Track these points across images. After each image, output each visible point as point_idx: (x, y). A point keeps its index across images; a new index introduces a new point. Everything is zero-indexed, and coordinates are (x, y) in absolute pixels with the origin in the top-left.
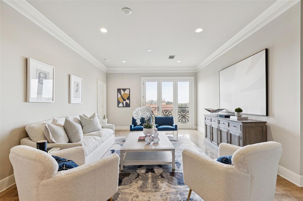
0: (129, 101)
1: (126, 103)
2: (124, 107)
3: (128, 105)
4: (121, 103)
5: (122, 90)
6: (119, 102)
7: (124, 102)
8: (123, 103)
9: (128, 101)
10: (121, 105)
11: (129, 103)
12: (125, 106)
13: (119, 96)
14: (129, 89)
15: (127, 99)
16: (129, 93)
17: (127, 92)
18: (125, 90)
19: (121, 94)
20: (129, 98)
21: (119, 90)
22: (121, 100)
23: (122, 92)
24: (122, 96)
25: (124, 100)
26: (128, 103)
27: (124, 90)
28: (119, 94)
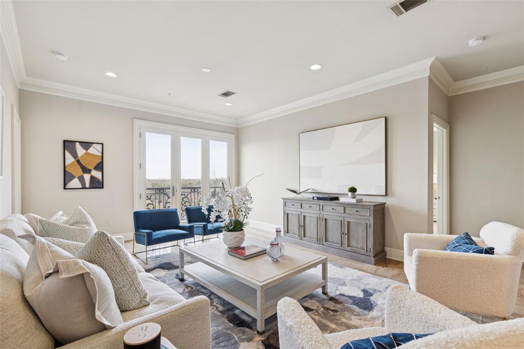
0: (101, 173)
1: (92, 178)
2: (84, 188)
3: (97, 184)
4: (73, 177)
5: (77, 144)
6: (67, 177)
7: (87, 177)
8: (82, 179)
9: (97, 174)
10: (75, 183)
11: (100, 178)
12: (88, 185)
13: (70, 159)
14: (102, 144)
15: (96, 168)
16: (101, 155)
17: (94, 150)
18: (90, 146)
19: (74, 154)
20: (100, 167)
21: (68, 145)
22: (78, 171)
23: (81, 151)
24: (78, 161)
25: (86, 170)
26: (98, 180)
27: (86, 145)
28: (67, 154)
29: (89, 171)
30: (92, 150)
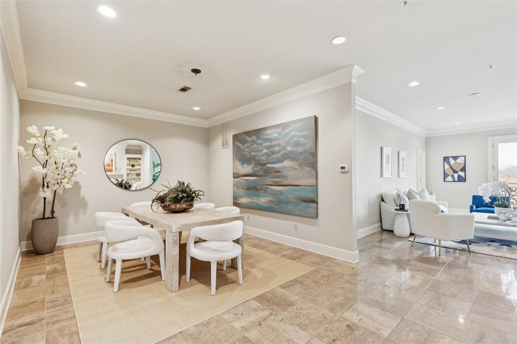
0: (464, 173)
1: (459, 176)
2: (454, 181)
3: (462, 179)
4: (449, 175)
5: (450, 158)
6: (445, 175)
7: (456, 175)
8: (453, 176)
9: (462, 174)
10: (449, 178)
11: (464, 176)
12: (456, 180)
13: (447, 166)
14: (465, 156)
15: (461, 170)
16: (464, 162)
17: (460, 161)
18: (457, 158)
19: (449, 164)
20: (463, 169)
21: (446, 159)
22: (450, 172)
23: (452, 161)
24: (451, 167)
25: (455, 172)
26: (462, 177)
27: (455, 158)
28: (445, 163)
29: (457, 172)
30: (458, 161)
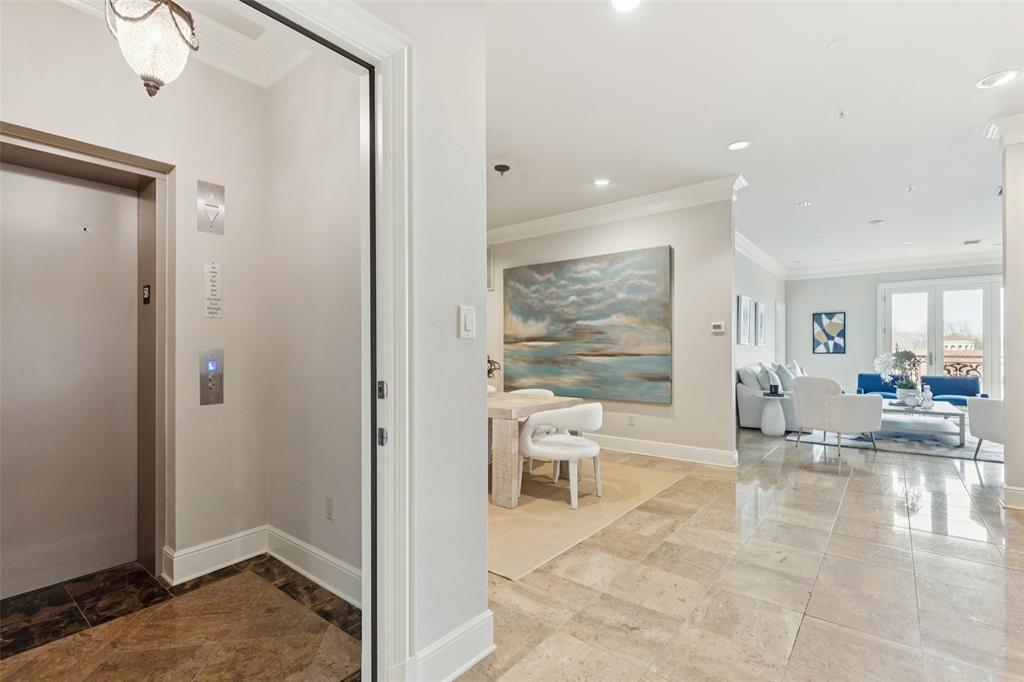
0: (843, 340)
1: (835, 344)
2: (828, 353)
3: (840, 350)
4: (820, 344)
5: (824, 316)
6: (816, 343)
7: (831, 343)
8: (826, 345)
9: (839, 341)
10: (821, 348)
11: (842, 344)
12: (831, 350)
13: (818, 329)
14: (845, 313)
15: (839, 335)
16: (843, 323)
17: (839, 319)
18: (834, 316)
19: (821, 325)
20: (842, 334)
21: (817, 317)
22: (822, 338)
23: (825, 321)
24: (824, 330)
25: (830, 337)
26: (840, 346)
27: (830, 315)
28: (816, 325)
29: (832, 338)
30: (835, 320)
